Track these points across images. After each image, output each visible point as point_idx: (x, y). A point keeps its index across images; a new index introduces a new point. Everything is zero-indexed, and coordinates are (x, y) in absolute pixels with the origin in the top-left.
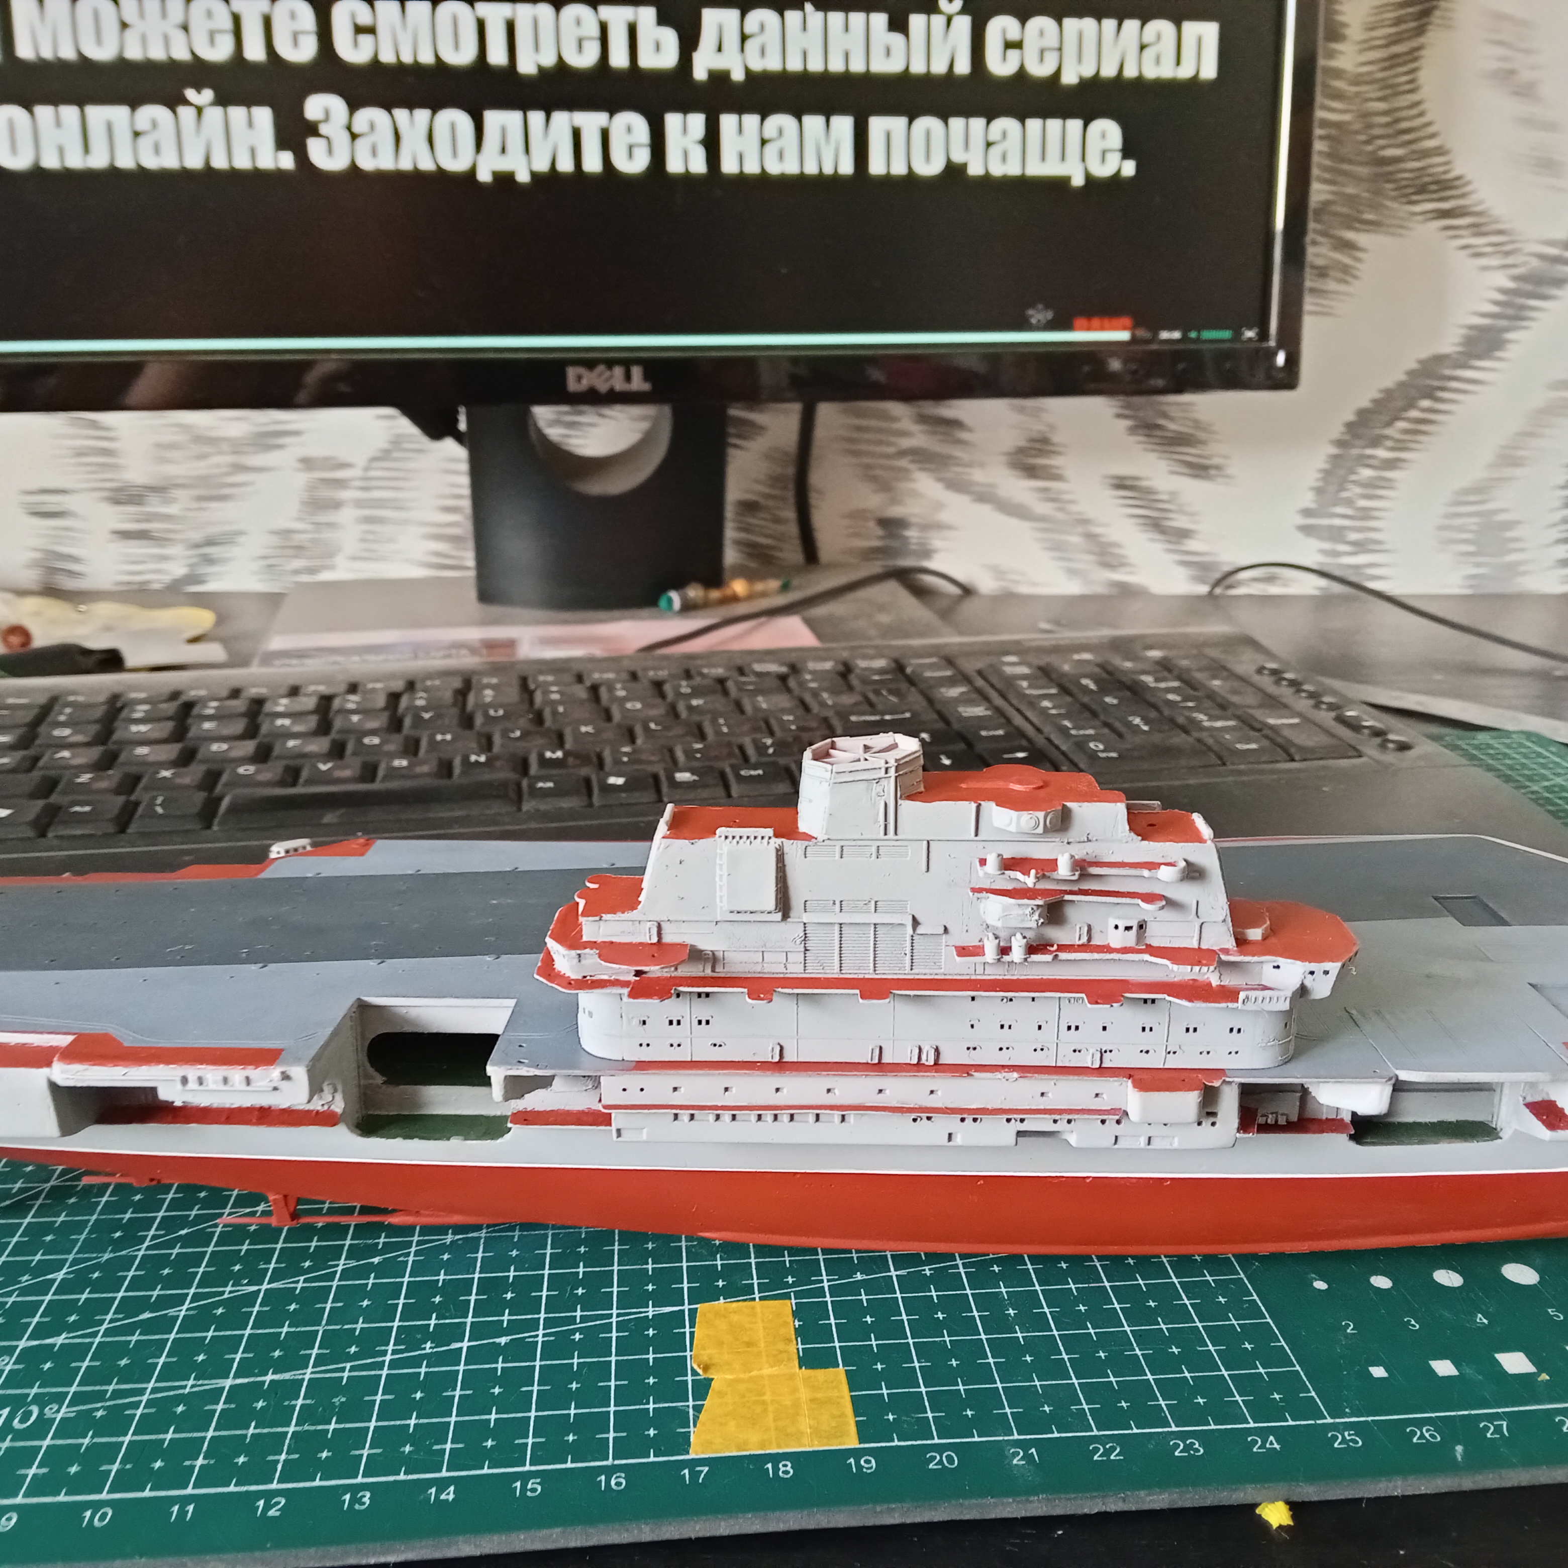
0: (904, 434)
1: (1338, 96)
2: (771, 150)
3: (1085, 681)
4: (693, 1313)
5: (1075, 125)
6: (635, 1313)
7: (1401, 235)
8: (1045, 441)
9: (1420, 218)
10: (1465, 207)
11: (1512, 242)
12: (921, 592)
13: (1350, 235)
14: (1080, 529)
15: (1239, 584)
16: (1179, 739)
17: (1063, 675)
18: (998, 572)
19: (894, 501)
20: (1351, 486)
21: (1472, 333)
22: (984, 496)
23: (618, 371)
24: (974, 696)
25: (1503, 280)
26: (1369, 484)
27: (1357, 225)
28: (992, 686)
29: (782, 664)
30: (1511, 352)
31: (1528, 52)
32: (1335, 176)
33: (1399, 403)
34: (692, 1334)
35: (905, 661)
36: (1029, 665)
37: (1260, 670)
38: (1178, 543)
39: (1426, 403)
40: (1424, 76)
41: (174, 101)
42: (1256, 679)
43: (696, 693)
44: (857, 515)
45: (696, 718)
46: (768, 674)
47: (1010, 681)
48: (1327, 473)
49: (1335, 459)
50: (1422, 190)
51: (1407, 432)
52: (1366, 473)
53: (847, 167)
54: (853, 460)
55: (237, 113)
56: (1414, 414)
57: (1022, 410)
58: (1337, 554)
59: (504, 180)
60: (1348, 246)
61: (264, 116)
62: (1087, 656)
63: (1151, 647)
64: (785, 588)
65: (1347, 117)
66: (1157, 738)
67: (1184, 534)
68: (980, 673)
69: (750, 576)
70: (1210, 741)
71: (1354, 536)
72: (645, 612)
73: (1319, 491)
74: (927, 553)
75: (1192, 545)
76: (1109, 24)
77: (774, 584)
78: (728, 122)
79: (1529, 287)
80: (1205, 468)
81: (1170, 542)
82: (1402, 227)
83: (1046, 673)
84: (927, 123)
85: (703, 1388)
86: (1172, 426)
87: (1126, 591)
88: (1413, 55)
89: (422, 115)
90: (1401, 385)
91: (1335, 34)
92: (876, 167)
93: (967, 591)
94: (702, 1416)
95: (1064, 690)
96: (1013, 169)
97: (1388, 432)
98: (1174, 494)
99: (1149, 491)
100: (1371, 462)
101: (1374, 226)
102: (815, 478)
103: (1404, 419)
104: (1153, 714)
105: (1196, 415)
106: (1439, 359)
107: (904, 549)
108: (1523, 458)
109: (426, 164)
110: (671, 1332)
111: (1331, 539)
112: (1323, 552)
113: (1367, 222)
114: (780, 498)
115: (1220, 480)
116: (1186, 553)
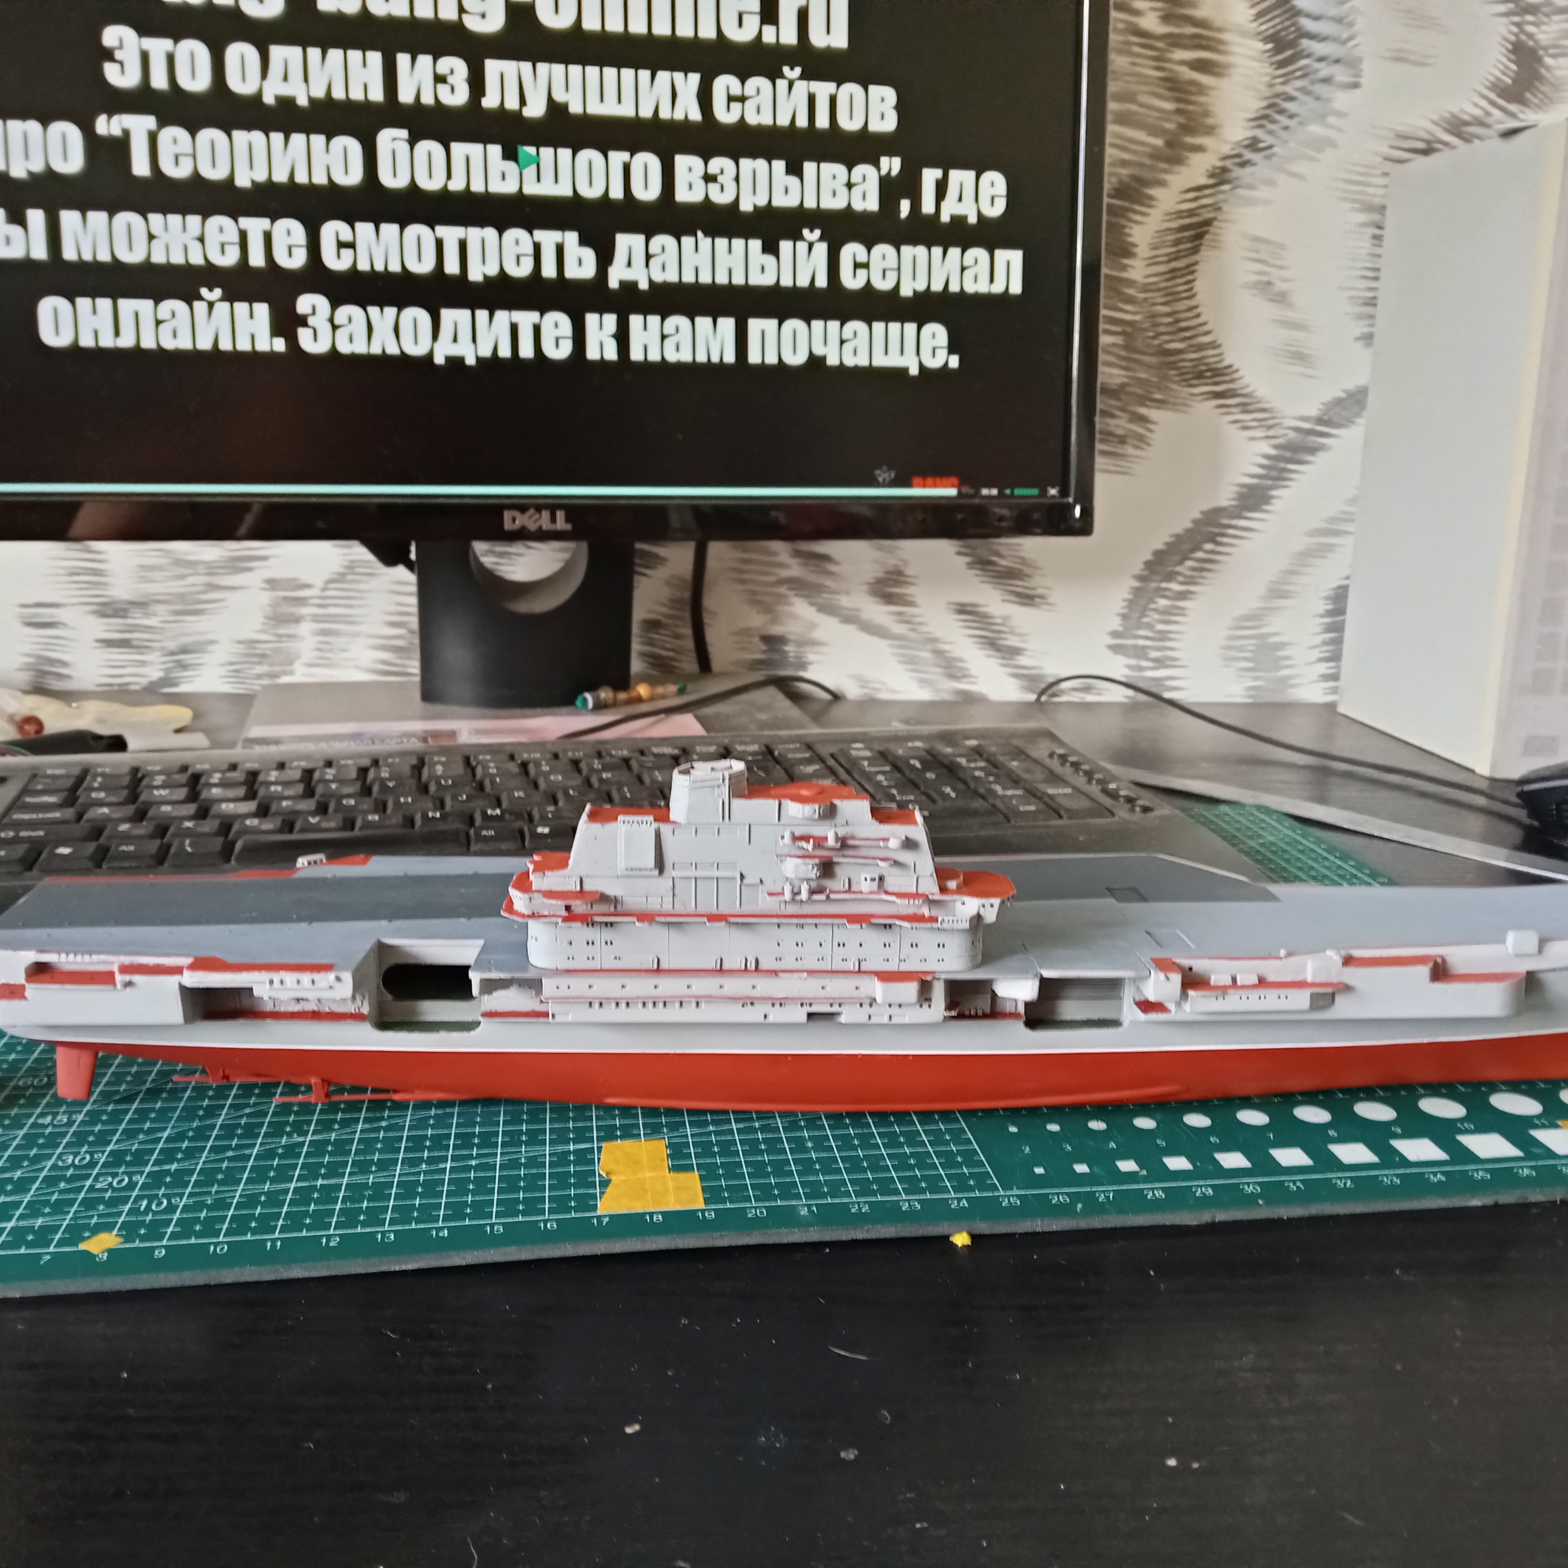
0: (782, 565)
1: (1131, 300)
2: (669, 343)
3: (912, 762)
4: (600, 1149)
5: (911, 328)
6: (560, 1148)
7: (1183, 412)
8: (900, 573)
9: (1198, 398)
10: (1234, 390)
11: (1273, 418)
12: (797, 697)
13: (1143, 411)
14: (929, 647)
15: (1062, 692)
16: (978, 804)
17: (897, 757)
18: (862, 682)
19: (775, 621)
20: (1151, 613)
21: (1245, 490)
22: (850, 618)
23: (546, 514)
24: (827, 772)
25: (1266, 448)
26: (1166, 612)
27: (1148, 403)
28: (841, 765)
29: (677, 748)
30: (1276, 506)
31: (1280, 268)
32: (1128, 363)
33: (1186, 546)
34: (599, 1159)
35: (774, 746)
36: (871, 750)
37: (1051, 755)
38: (1012, 659)
39: (1209, 546)
40: (1198, 286)
41: (190, 297)
42: (1048, 762)
43: (605, 768)
44: (745, 632)
45: (605, 787)
46: (664, 755)
47: (855, 762)
48: (1131, 604)
49: (1137, 592)
50: (1200, 376)
51: (1194, 569)
52: (1162, 602)
53: (730, 358)
54: (739, 587)
55: (241, 308)
56: (1200, 555)
57: (880, 549)
58: (1140, 669)
59: (456, 363)
60: (1143, 420)
61: (262, 310)
62: (919, 744)
63: (968, 738)
64: (682, 691)
65: (1138, 318)
66: (961, 803)
67: (1016, 651)
68: (832, 756)
69: (652, 681)
70: (1000, 805)
71: (1154, 654)
72: (564, 710)
73: (1124, 617)
74: (803, 666)
75: (1023, 660)
76: (937, 251)
77: (672, 688)
78: (635, 321)
79: (1288, 454)
80: (1031, 597)
81: (1003, 658)
82: (1186, 405)
83: (884, 756)
84: (794, 324)
85: (605, 1183)
86: (1003, 562)
87: (968, 699)
88: (1190, 269)
89: (391, 312)
90: (1189, 531)
91: (1127, 253)
92: (754, 357)
93: (836, 697)
94: (605, 1196)
95: (896, 768)
96: (862, 361)
97: (1178, 569)
98: (1006, 618)
99: (984, 616)
100: (1167, 593)
101: (1161, 404)
102: (709, 602)
103: (1192, 559)
104: (961, 786)
105: (1022, 554)
106: (1218, 511)
107: (783, 661)
108: (1289, 591)
109: (393, 350)
110: (585, 1158)
111: (1136, 656)
112: (1129, 667)
113: (1156, 401)
114: (678, 618)
115: (1046, 607)
116: (1018, 667)
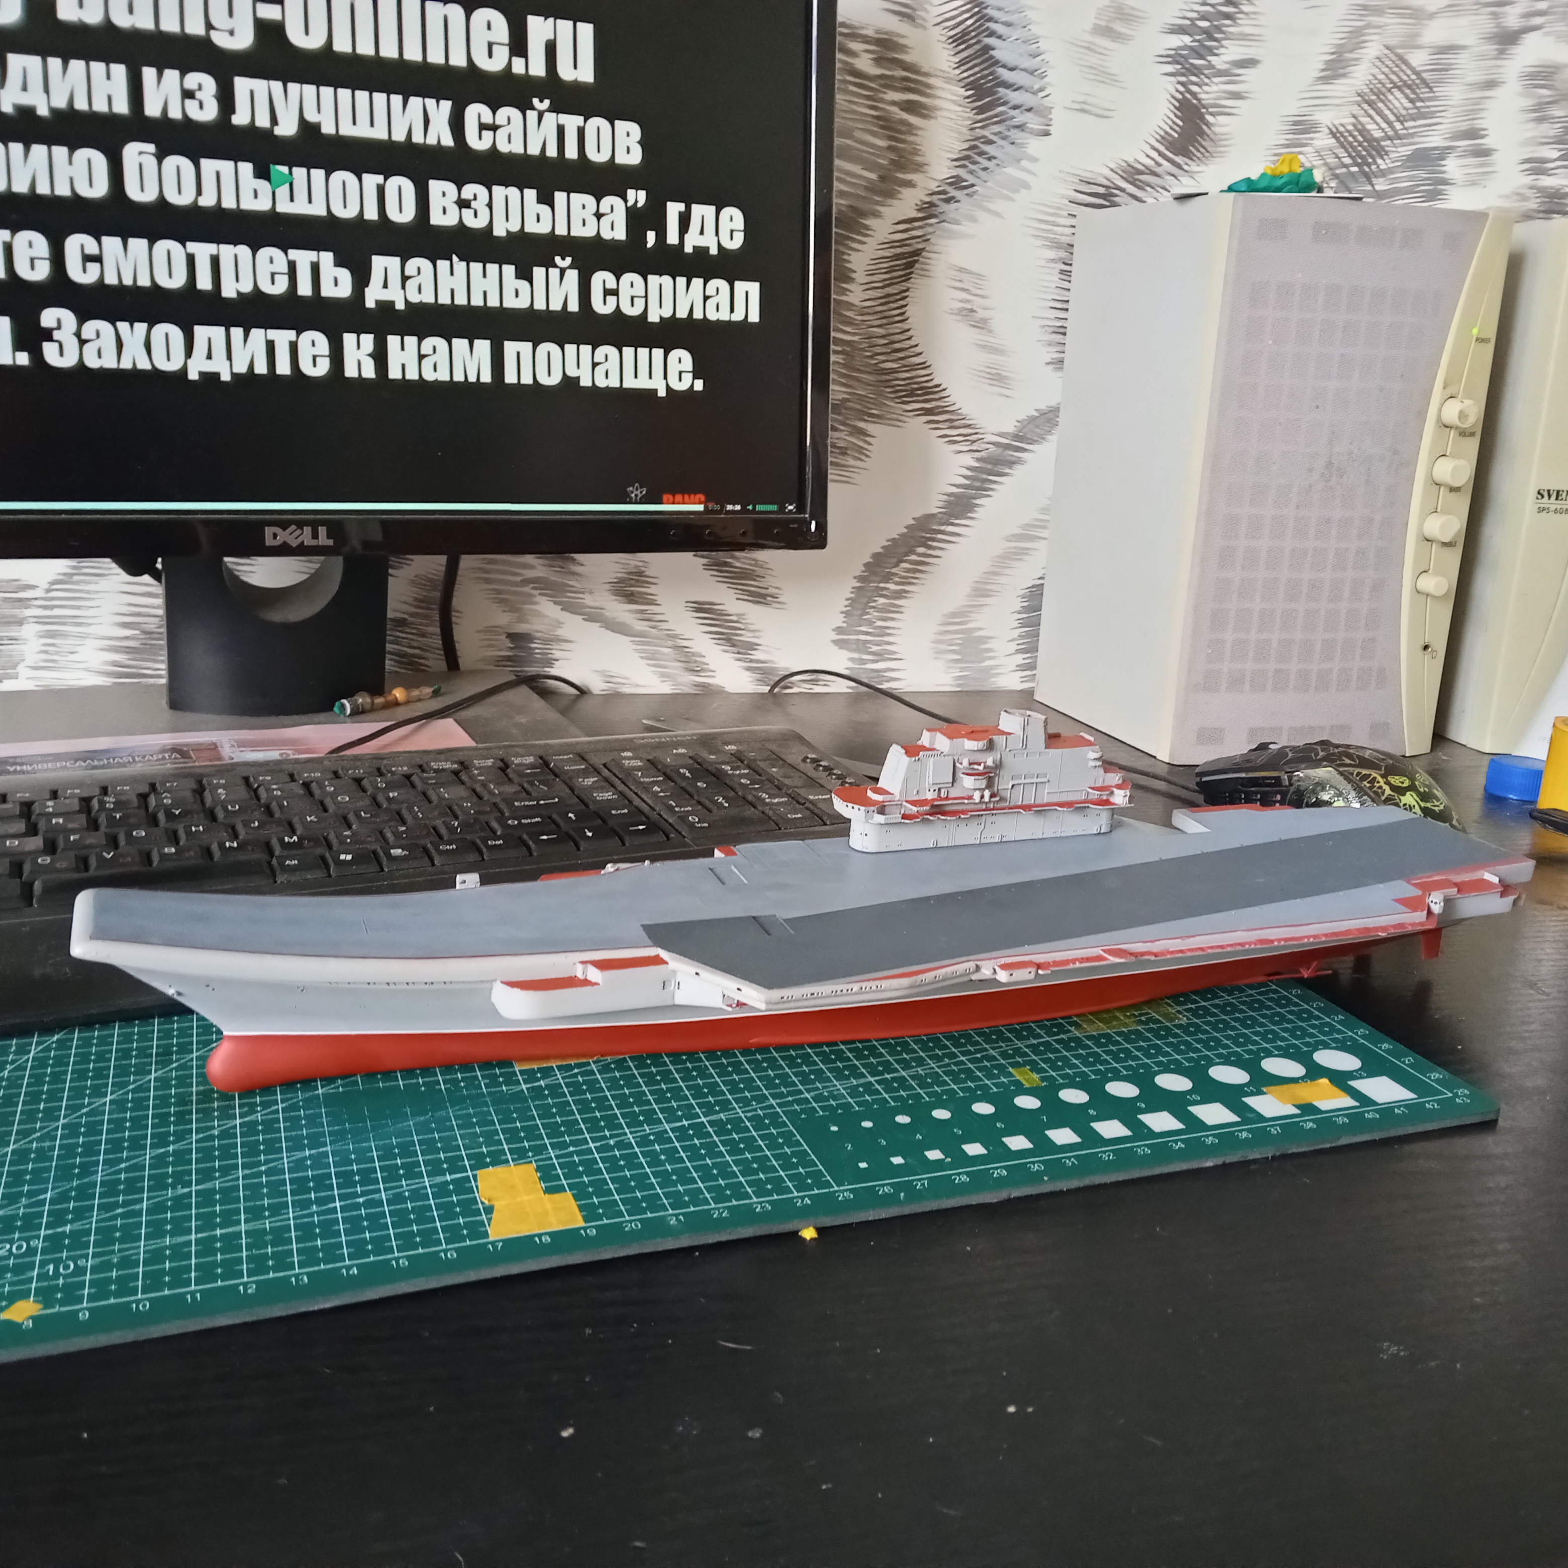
0: (527, 567)
1: (850, 322)
2: (427, 364)
3: (681, 771)
4: (475, 1177)
5: (658, 353)
6: (438, 1179)
7: (897, 426)
8: (641, 574)
9: (911, 414)
10: (942, 407)
11: (976, 434)
12: (545, 693)
13: (862, 425)
14: (670, 643)
15: (794, 685)
16: (750, 812)
17: (666, 766)
18: (607, 677)
19: (521, 620)
20: (871, 610)
21: (951, 499)
22: (593, 616)
23: (307, 530)
24: (603, 784)
25: (969, 460)
26: (884, 609)
27: (866, 417)
28: (615, 775)
29: (456, 762)
30: (979, 513)
31: (982, 297)
32: (849, 381)
33: (904, 550)
34: (477, 1187)
35: (549, 758)
36: (641, 759)
37: (804, 760)
38: (747, 654)
39: (921, 550)
40: (910, 311)
42: (802, 766)
43: (390, 786)
44: (491, 630)
45: (394, 807)
46: (443, 770)
47: (629, 771)
48: (853, 602)
49: (858, 590)
50: (912, 393)
51: (908, 570)
52: (882, 600)
53: (487, 377)
54: (485, 587)
56: (913, 557)
58: (863, 662)
59: (210, 378)
60: (862, 433)
61: (3, 323)
62: (682, 751)
63: (727, 743)
64: (436, 694)
65: (856, 338)
66: (734, 811)
67: (750, 647)
68: (605, 765)
69: (408, 686)
70: (771, 813)
71: (874, 648)
72: (322, 716)
73: (847, 614)
74: (550, 662)
75: (758, 655)
76: (681, 281)
77: (428, 691)
78: (393, 341)
79: (989, 467)
80: (764, 596)
81: (739, 653)
82: (897, 420)
83: (653, 764)
84: (548, 348)
85: (489, 1210)
86: (738, 564)
87: (708, 692)
88: (904, 294)
89: (141, 328)
90: (903, 536)
91: (846, 276)
92: (510, 377)
93: (582, 692)
94: (492, 1222)
95: (668, 777)
96: (614, 382)
97: (894, 570)
98: (741, 616)
99: (722, 613)
100: (884, 592)
101: (878, 418)
102: (457, 602)
103: (906, 561)
104: (732, 794)
106: (929, 517)
107: (528, 659)
108: (991, 590)
109: (144, 364)
110: (463, 1186)
111: (858, 651)
112: (851, 660)
113: (873, 415)
114: (426, 617)
115: (775, 605)
116: (751, 661)
